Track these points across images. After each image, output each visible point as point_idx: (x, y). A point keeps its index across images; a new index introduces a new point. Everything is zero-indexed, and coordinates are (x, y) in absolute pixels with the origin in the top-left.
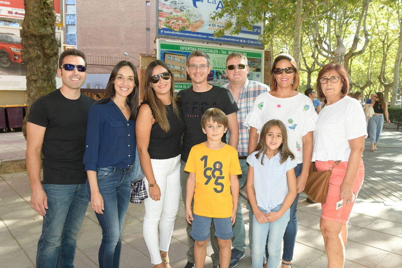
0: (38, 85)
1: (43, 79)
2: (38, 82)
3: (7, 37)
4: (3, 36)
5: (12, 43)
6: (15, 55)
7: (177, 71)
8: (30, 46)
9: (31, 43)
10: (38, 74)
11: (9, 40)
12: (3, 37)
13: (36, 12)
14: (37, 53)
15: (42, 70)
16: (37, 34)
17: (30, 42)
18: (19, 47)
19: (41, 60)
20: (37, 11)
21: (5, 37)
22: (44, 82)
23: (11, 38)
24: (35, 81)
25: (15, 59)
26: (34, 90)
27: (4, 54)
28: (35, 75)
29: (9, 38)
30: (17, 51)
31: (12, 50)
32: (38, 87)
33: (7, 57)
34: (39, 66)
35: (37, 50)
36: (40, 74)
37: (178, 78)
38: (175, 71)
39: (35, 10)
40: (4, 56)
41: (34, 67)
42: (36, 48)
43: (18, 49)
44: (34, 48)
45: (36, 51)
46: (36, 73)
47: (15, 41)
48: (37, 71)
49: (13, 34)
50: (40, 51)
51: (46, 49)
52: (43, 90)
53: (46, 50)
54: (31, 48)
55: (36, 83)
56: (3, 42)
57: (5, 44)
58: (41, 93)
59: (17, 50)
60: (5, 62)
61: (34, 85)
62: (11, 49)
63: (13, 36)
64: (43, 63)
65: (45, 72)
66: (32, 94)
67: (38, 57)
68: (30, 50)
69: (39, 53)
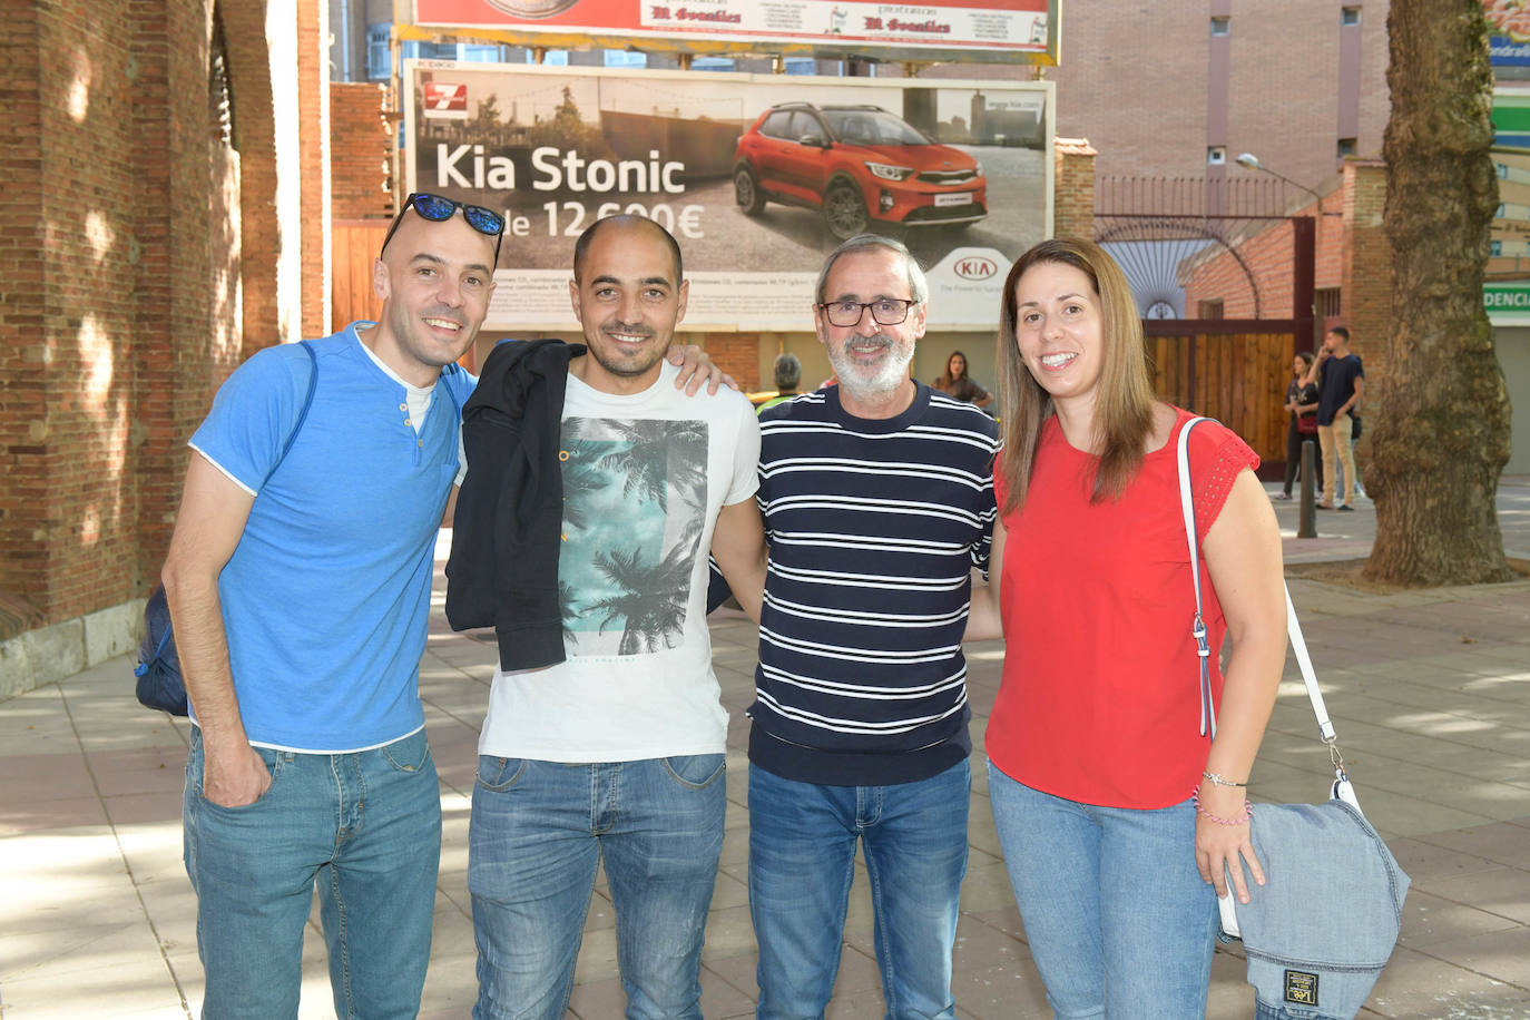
0: (1450, 313)
1: (1464, 294)
2: (1449, 303)
3: (859, 122)
4: (844, 119)
5: (874, 146)
6: (885, 192)
7: (1518, 229)
8: (1432, 187)
9: (1435, 180)
10: (1448, 277)
11: (867, 134)
12: (846, 124)
13: (1451, 76)
14: (1453, 209)
15: (1462, 265)
16: (1461, 149)
17: (1435, 175)
18: (897, 161)
19: (1459, 231)
20: (1455, 73)
21: (853, 121)
22: (1464, 304)
23: (872, 124)
24: (1440, 301)
25: (883, 207)
26: (1433, 328)
27: (847, 190)
28: (1440, 281)
29: (865, 126)
30: (891, 177)
31: (874, 172)
32: (1449, 321)
33: (856, 201)
34: (1455, 251)
35: (1455, 199)
36: (1454, 277)
37: (1517, 259)
38: (1508, 228)
39: (1449, 68)
40: (846, 195)
41: (1438, 255)
42: (1452, 193)
43: (892, 168)
44: (1446, 195)
45: (1450, 203)
46: (1443, 275)
47: (885, 135)
48: (1448, 267)
49: (879, 110)
50: (1460, 202)
51: (1481, 195)
52: (1467, 329)
53: (1480, 199)
54: (1435, 194)
55: (1443, 308)
56: (845, 141)
57: (850, 148)
58: (1461, 339)
59: (890, 173)
60: (847, 219)
61: (1437, 313)
62: (869, 168)
63: (878, 117)
64: (1465, 241)
65: (1470, 269)
66: (1428, 343)
67: (1453, 223)
68: (1431, 201)
69: (1457, 208)
